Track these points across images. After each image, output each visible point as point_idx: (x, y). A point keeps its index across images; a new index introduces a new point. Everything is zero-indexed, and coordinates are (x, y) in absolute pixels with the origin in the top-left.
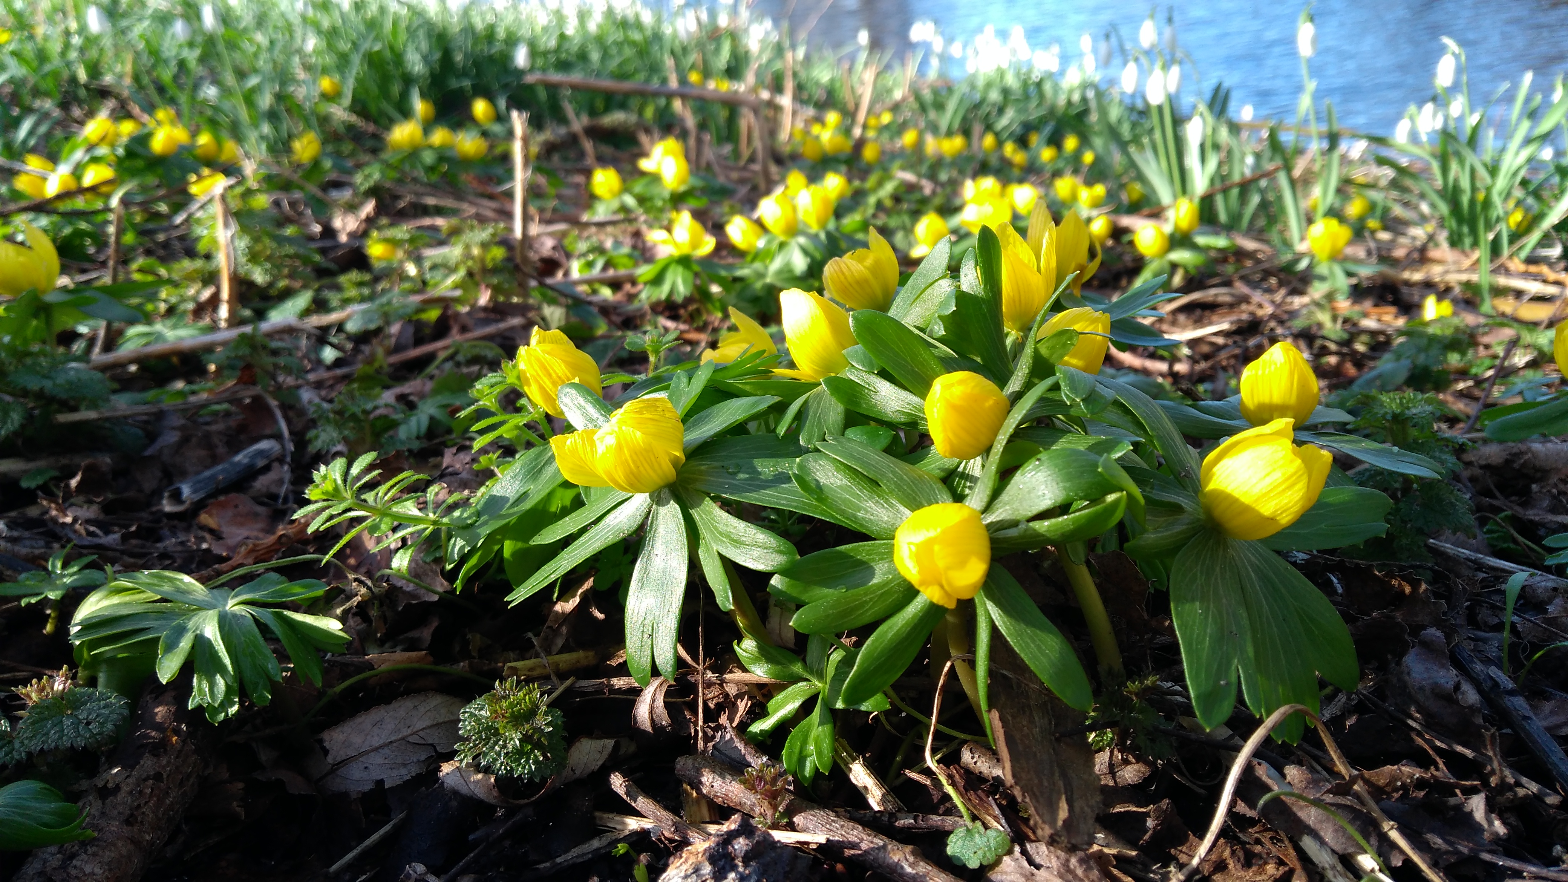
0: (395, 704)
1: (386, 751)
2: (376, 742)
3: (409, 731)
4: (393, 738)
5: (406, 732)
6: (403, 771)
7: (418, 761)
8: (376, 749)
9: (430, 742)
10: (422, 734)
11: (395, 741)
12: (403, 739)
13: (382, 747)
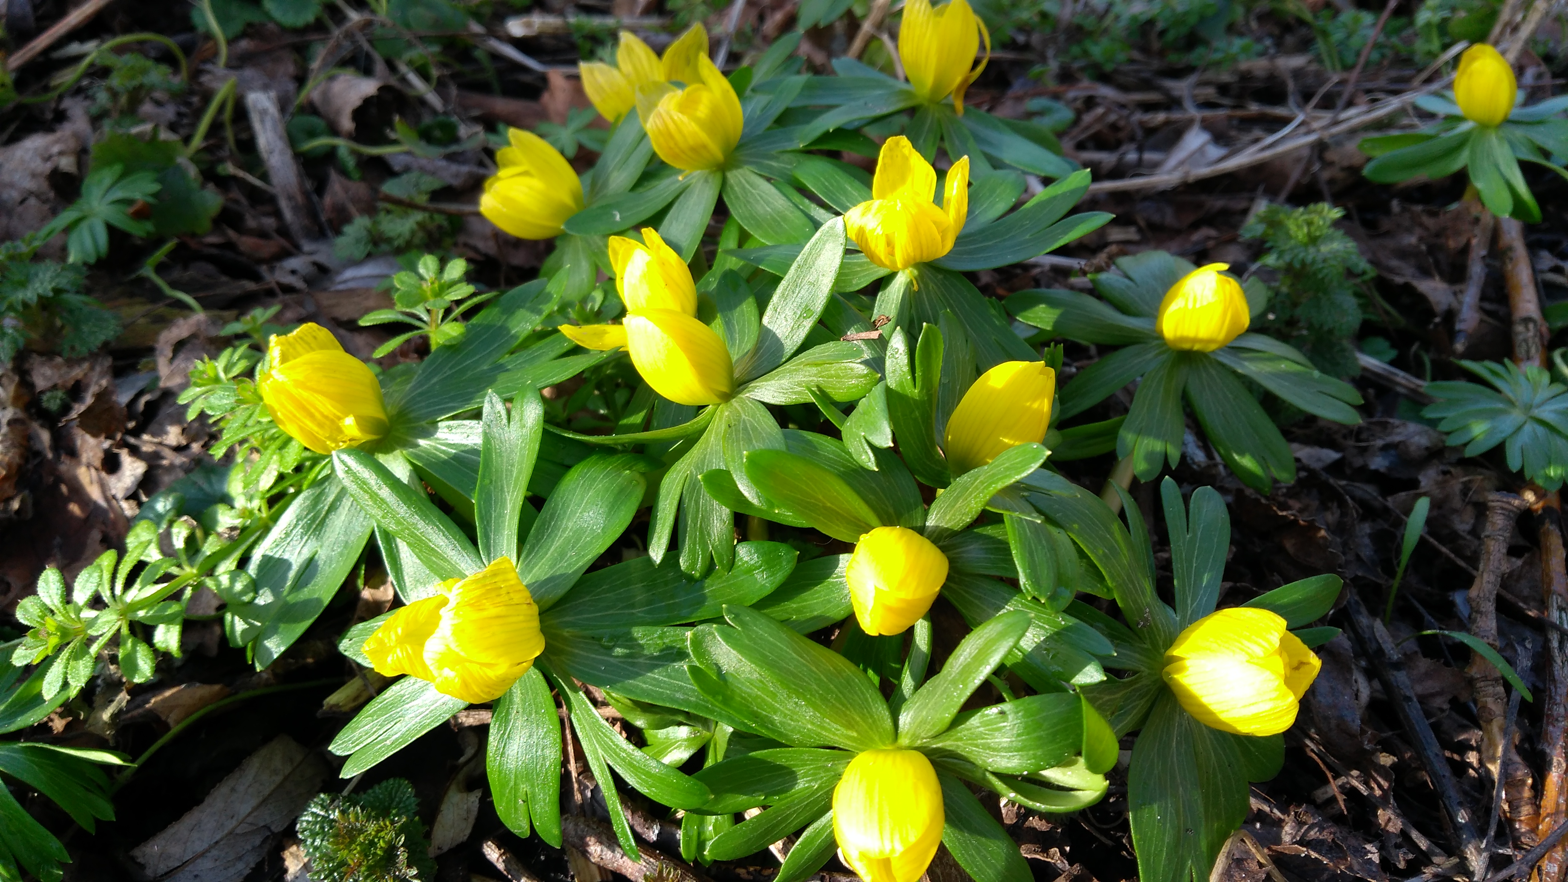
0: (208, 800)
1: (214, 852)
2: (199, 847)
3: (234, 822)
4: (218, 837)
5: (231, 824)
6: (240, 866)
7: (254, 848)
8: (202, 855)
9: (262, 824)
10: (250, 819)
11: (221, 840)
12: (230, 833)
13: (207, 851)
